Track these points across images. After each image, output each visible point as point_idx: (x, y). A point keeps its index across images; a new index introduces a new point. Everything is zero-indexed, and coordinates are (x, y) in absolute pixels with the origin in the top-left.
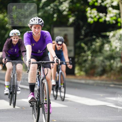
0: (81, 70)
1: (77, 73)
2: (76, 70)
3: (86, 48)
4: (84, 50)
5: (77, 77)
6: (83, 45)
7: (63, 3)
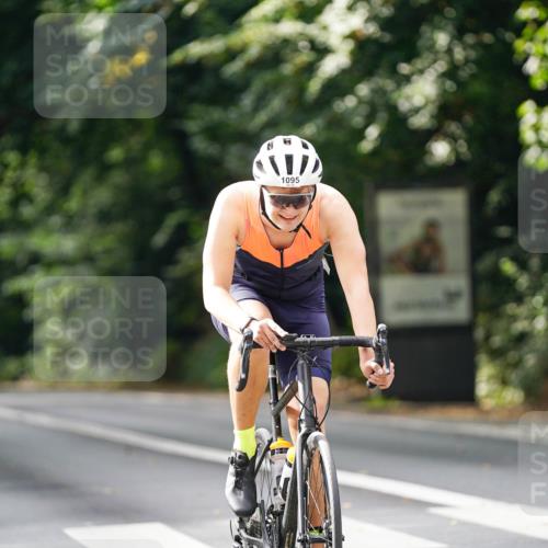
0: (504, 382)
1: (487, 396)
2: (481, 381)
3: (523, 281)
4: (514, 290)
5: (487, 413)
6: (508, 267)
7: (415, 78)
